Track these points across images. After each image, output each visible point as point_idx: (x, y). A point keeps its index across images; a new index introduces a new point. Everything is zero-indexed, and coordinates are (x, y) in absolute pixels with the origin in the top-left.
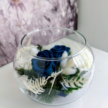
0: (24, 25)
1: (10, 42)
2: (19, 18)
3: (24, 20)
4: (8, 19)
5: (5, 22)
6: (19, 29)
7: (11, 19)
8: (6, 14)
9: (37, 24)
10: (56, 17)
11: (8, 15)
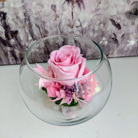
0: (77, 27)
1: (57, 42)
2: (73, 18)
3: (79, 20)
4: (60, 17)
5: (56, 19)
6: (70, 30)
7: (63, 17)
8: (59, 11)
9: (96, 29)
10: (133, 24)
11: (61, 12)
